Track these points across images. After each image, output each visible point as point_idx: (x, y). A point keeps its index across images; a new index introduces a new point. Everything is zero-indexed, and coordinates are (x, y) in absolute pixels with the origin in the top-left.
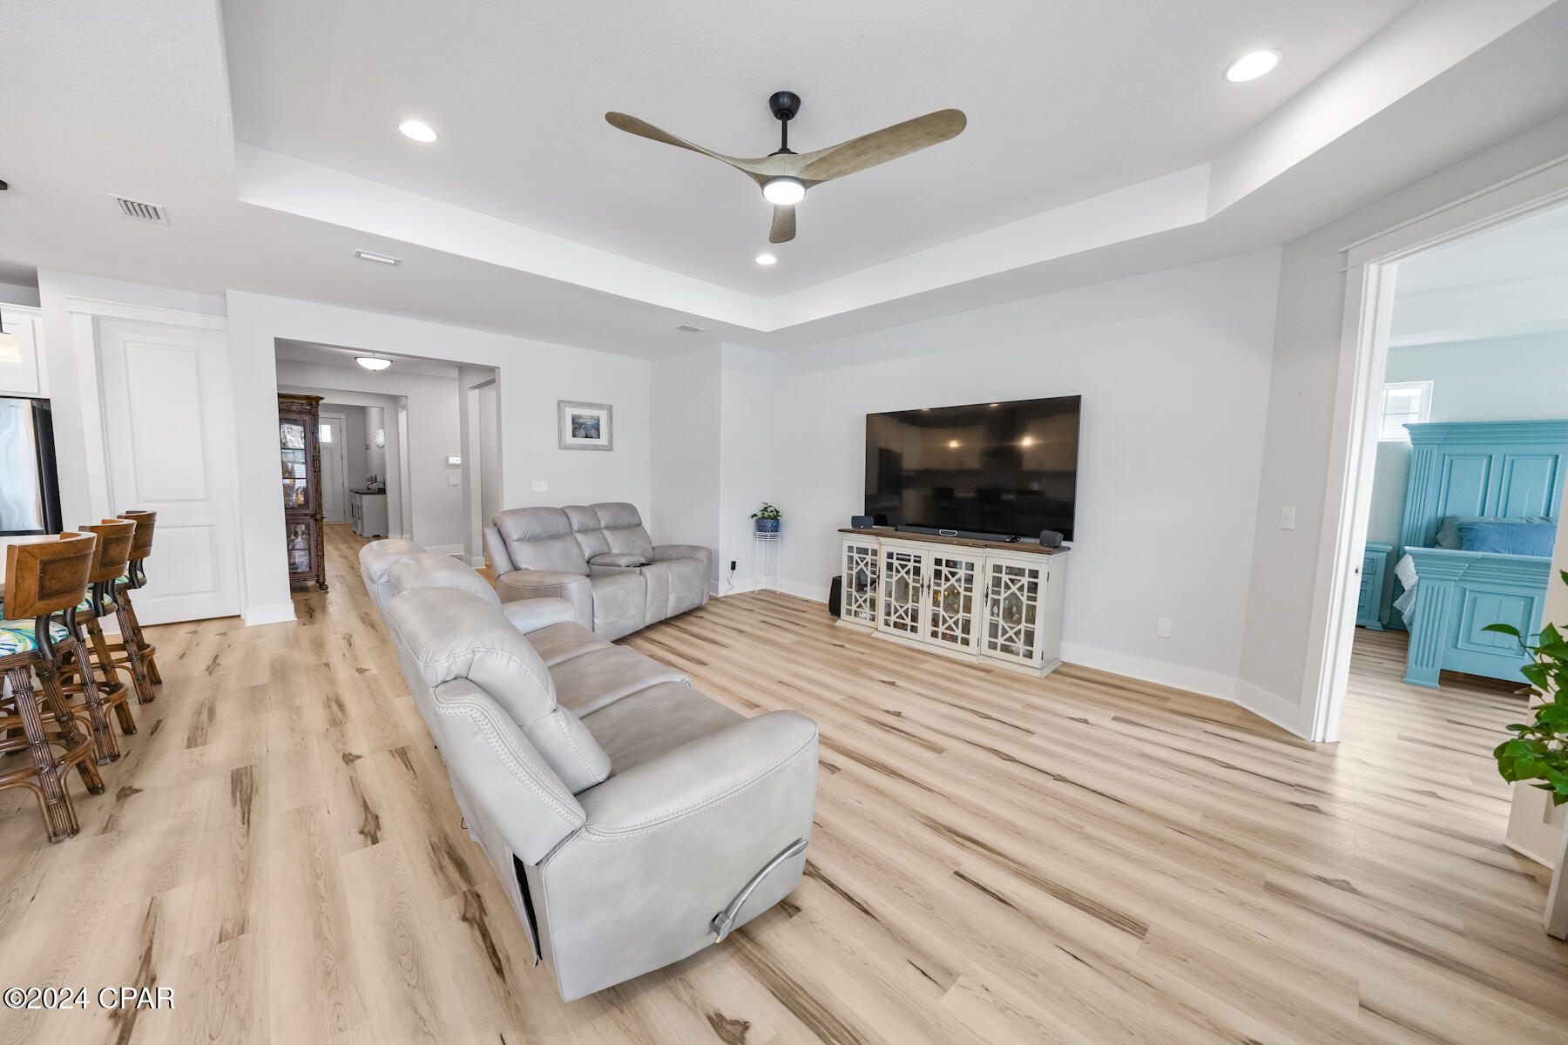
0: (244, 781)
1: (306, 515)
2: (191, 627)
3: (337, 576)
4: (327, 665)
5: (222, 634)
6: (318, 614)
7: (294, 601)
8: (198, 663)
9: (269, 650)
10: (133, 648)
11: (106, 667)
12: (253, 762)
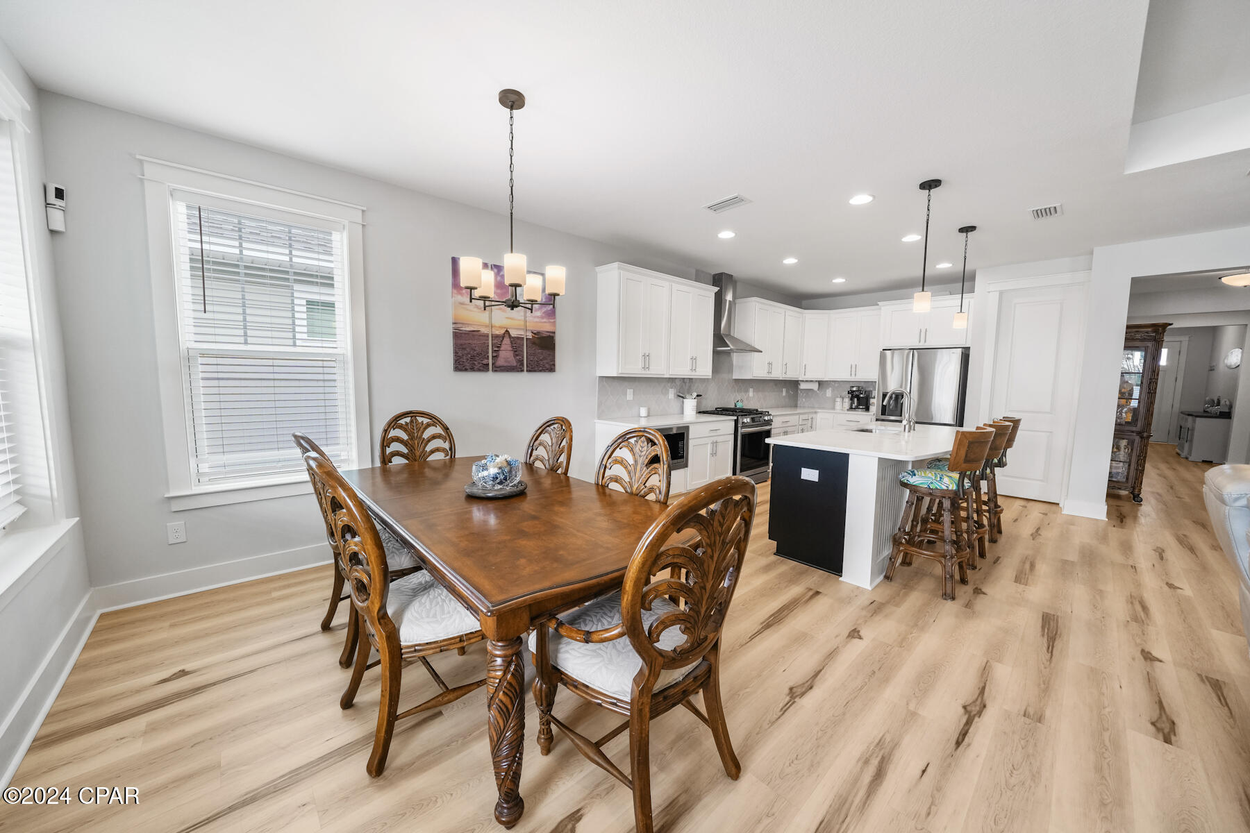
0: (1052, 623)
1: (1133, 432)
2: (1022, 503)
3: (1153, 493)
4: (1134, 567)
5: (1044, 514)
6: (1128, 521)
7: (1108, 505)
8: (1026, 529)
9: (1081, 537)
10: (992, 505)
11: (979, 512)
12: (1059, 614)
